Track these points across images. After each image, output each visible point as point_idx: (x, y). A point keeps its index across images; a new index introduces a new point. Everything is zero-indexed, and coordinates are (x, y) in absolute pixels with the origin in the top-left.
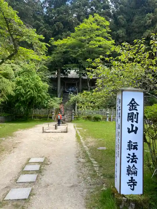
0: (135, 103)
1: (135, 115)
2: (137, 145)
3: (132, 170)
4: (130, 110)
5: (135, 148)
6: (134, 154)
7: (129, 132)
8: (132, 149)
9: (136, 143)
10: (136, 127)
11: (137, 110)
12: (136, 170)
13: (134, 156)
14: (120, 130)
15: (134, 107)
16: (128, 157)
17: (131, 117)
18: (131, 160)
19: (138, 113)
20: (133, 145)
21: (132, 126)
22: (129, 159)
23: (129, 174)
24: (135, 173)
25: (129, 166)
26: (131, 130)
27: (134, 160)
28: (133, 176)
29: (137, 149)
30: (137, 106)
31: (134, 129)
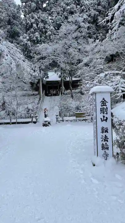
0: (105, 101)
1: (105, 109)
2: (108, 130)
3: (105, 146)
4: (102, 106)
5: (107, 131)
6: (105, 135)
7: (102, 121)
8: (104, 132)
9: (107, 128)
10: (106, 118)
11: (106, 106)
12: (108, 146)
13: (106, 137)
14: (95, 120)
15: (104, 104)
16: (101, 138)
17: (102, 111)
18: (104, 140)
19: (107, 108)
20: (105, 129)
21: (104, 117)
22: (102, 139)
23: (103, 149)
24: (108, 148)
25: (103, 144)
26: (103, 119)
27: (106, 140)
28: (106, 150)
29: (108, 132)
30: (107, 103)
31: (105, 118)
